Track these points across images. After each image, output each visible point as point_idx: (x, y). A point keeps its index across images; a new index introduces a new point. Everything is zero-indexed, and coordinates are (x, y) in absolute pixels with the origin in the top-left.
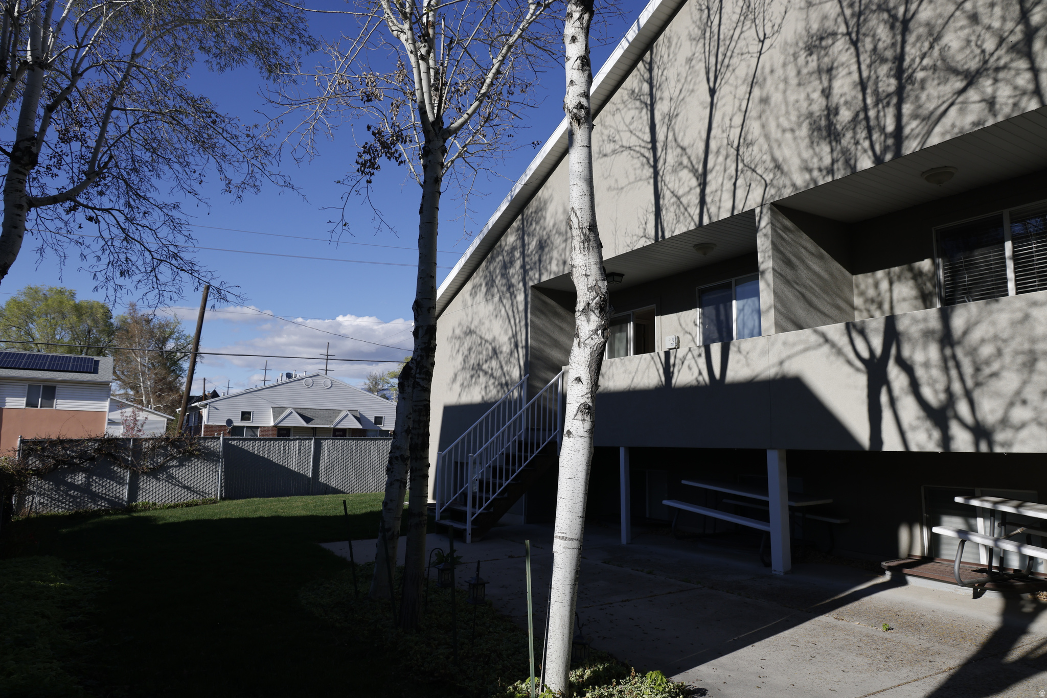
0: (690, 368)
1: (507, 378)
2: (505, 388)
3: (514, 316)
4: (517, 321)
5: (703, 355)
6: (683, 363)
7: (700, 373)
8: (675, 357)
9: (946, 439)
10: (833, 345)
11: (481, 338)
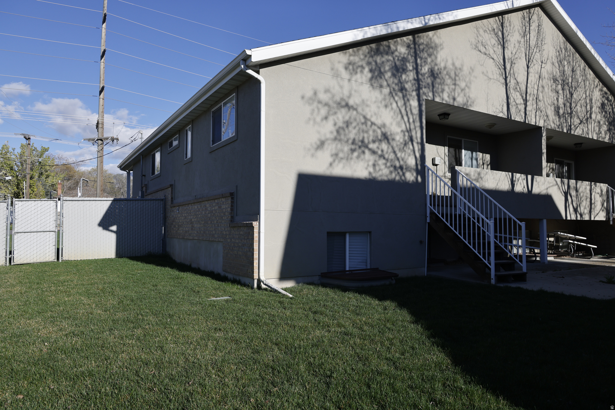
0: (521, 184)
1: (402, 163)
2: (399, 170)
3: (407, 115)
4: (411, 120)
5: (525, 179)
6: (518, 181)
7: (524, 187)
8: (515, 177)
9: (577, 217)
10: (558, 186)
11: (365, 117)
